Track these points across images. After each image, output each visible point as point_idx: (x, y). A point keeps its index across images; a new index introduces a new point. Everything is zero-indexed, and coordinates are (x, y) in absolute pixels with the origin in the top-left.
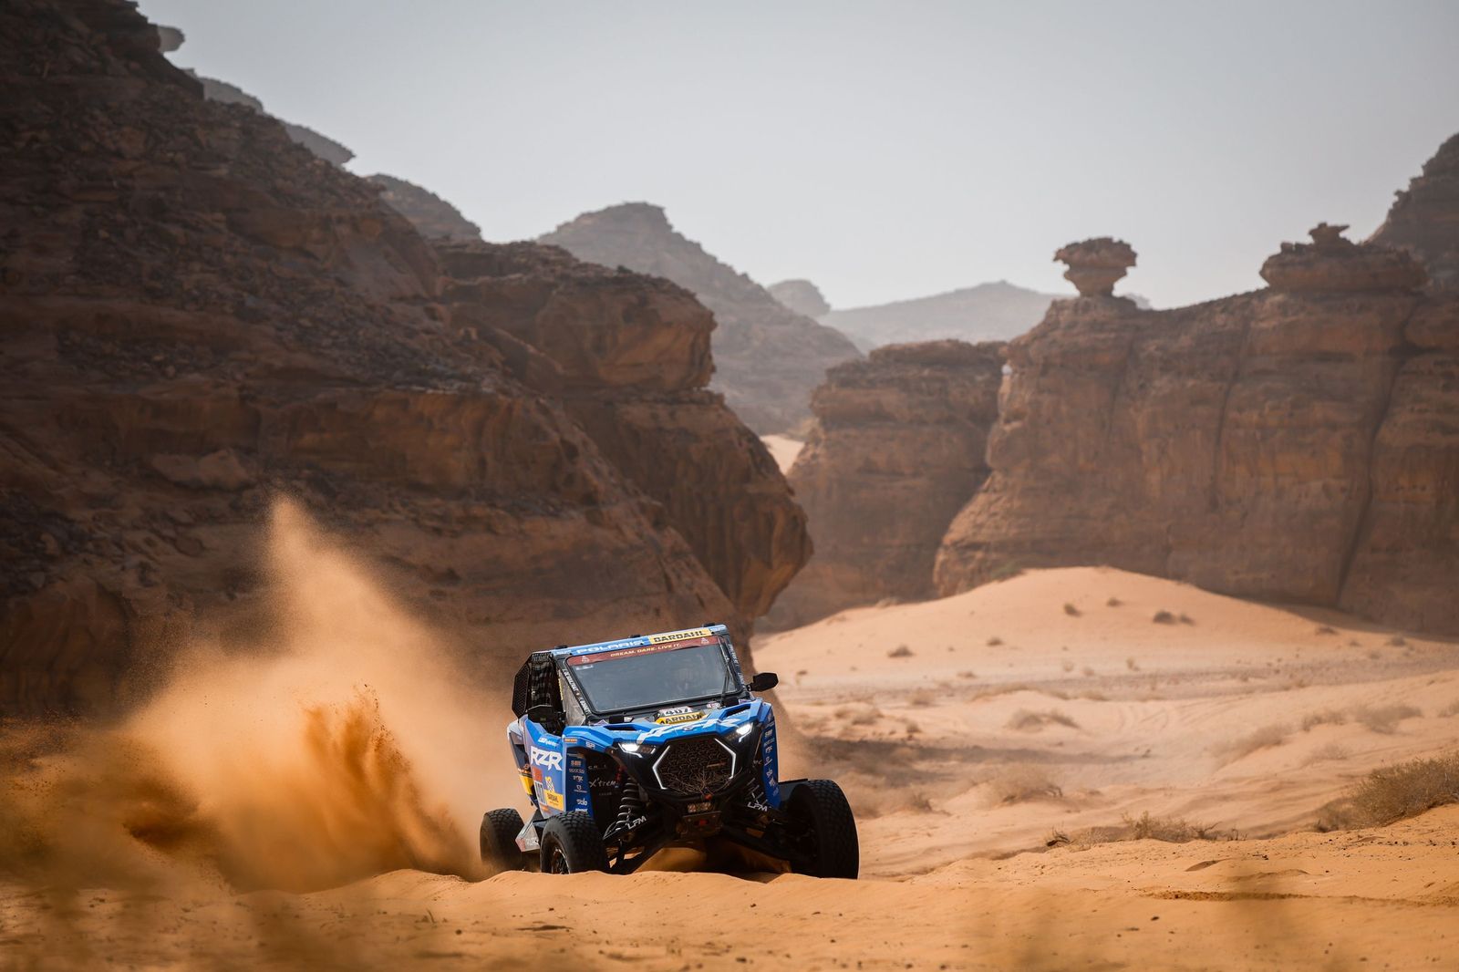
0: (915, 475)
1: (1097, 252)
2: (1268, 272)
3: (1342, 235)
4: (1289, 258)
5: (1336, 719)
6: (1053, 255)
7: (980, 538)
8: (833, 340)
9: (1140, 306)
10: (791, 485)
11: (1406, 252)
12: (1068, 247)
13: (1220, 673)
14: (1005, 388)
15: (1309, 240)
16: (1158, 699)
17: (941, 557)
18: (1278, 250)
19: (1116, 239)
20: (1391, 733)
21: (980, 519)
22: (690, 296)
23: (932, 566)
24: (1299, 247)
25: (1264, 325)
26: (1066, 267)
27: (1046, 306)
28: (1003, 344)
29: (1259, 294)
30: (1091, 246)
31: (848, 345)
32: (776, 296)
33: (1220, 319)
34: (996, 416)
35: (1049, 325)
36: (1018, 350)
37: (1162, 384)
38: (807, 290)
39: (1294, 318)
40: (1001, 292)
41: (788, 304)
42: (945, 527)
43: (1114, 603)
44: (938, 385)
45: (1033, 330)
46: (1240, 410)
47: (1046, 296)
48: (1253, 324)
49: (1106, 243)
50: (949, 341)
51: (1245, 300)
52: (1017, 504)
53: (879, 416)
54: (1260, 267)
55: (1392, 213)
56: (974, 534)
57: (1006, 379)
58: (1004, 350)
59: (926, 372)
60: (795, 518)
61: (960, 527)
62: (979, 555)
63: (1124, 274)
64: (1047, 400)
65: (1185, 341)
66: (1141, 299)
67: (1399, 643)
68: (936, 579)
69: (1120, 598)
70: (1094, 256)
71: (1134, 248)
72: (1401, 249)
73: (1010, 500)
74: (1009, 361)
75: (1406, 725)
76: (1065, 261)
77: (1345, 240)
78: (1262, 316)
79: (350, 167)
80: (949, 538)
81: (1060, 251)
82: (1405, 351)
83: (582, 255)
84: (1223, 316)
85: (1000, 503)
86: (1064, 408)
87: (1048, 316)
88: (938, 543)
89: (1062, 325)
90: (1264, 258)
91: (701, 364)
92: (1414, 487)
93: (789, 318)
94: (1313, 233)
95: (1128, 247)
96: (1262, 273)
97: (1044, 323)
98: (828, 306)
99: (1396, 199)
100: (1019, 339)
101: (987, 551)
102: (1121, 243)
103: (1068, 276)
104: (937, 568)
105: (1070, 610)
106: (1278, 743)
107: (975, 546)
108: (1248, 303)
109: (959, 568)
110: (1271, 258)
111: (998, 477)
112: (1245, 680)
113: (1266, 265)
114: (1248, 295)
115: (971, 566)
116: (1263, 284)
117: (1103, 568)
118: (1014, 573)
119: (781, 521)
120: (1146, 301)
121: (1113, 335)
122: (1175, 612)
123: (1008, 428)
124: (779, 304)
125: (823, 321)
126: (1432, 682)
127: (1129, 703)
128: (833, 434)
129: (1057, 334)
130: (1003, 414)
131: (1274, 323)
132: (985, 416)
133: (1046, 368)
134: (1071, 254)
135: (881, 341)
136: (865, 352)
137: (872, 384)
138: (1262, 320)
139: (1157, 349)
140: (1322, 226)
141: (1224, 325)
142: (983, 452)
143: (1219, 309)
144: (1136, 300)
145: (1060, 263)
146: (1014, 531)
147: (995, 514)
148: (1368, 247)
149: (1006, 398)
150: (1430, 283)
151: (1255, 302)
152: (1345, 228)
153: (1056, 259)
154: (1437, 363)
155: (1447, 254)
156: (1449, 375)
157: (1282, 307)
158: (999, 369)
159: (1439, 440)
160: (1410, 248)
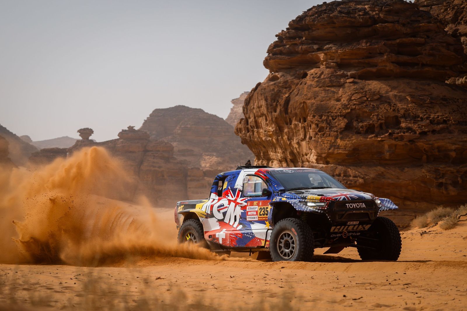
2: (119, 135)
3: (134, 128)
4: (123, 132)
6: (77, 131)
8: (32, 147)
9: (94, 141)
12: (80, 130)
15: (127, 129)
18: (121, 131)
19: (89, 128)
24: (125, 130)
25: (118, 146)
26: (80, 134)
27: (75, 141)
28: (67, 149)
29: (117, 139)
30: (84, 129)
31: (36, 148)
32: (22, 139)
36: (70, 150)
38: (27, 137)
39: (124, 144)
40: (67, 138)
41: (24, 140)
45: (73, 145)
47: (75, 139)
48: (116, 145)
49: (87, 129)
50: (56, 148)
51: (115, 141)
54: (118, 134)
55: (143, 124)
58: (67, 150)
59: (52, 154)
63: (91, 135)
66: (94, 140)
70: (85, 131)
71: (93, 130)
72: (145, 131)
74: (68, 152)
76: (80, 132)
77: (134, 129)
82: (146, 151)
84: (111, 144)
87: (76, 143)
90: (119, 132)
91: (6, 153)
93: (24, 143)
94: (128, 128)
95: (92, 130)
96: (118, 135)
97: (75, 144)
98: (32, 141)
99: (144, 121)
100: (70, 148)
102: (90, 129)
103: (80, 135)
110: (120, 132)
113: (119, 134)
114: (115, 140)
116: (118, 137)
120: (95, 140)
125: (31, 144)
129: (78, 147)
131: (120, 145)
135: (43, 148)
136: (39, 150)
138: (118, 145)
140: (130, 126)
141: (111, 146)
143: (110, 142)
145: (78, 133)
148: (139, 131)
150: (151, 138)
151: (117, 141)
152: (134, 127)
153: (78, 132)
154: (152, 154)
155: (154, 132)
156: (154, 156)
157: (122, 142)
158: (66, 154)
159: (153, 169)
160: (147, 131)
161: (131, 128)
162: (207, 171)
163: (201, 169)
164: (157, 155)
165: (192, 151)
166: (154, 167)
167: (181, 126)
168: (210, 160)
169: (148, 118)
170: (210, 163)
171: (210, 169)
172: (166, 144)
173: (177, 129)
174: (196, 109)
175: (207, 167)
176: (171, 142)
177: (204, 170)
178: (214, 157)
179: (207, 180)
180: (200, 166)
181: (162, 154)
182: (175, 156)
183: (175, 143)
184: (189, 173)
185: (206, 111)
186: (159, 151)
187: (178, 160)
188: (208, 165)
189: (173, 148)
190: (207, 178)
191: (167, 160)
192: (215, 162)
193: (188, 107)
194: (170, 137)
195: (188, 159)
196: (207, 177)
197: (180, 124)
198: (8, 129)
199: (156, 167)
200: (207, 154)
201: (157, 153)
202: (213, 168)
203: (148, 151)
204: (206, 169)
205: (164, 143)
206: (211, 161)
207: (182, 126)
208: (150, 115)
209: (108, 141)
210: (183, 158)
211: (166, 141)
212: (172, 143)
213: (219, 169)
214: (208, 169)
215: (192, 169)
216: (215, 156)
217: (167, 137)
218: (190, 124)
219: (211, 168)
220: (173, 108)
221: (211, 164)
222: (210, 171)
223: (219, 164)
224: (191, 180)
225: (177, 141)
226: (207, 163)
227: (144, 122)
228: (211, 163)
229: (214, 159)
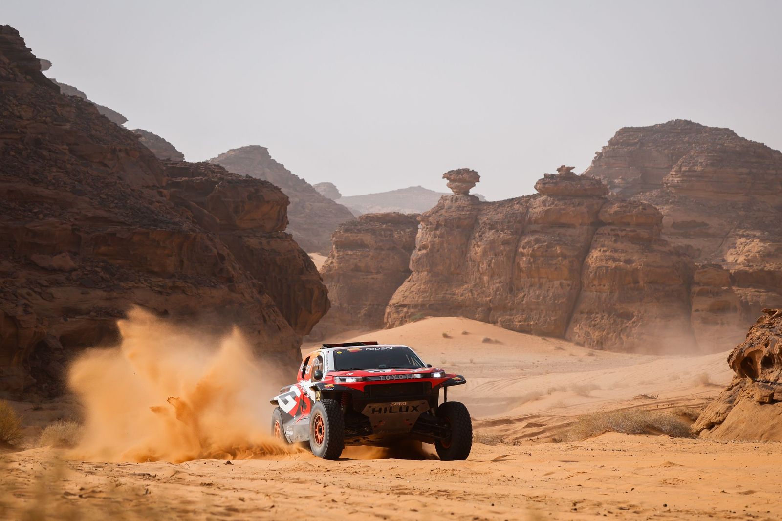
0: (377, 273)
1: (462, 175)
2: (538, 186)
3: (571, 171)
4: (548, 180)
5: (563, 389)
6: (442, 175)
7: (406, 302)
8: (342, 210)
10: (321, 276)
11: (600, 180)
12: (449, 172)
13: (511, 366)
14: (419, 234)
15: (557, 173)
16: (483, 377)
17: (388, 310)
18: (543, 177)
19: (471, 169)
20: (587, 396)
21: (406, 294)
22: (278, 189)
23: (384, 314)
24: (553, 176)
25: (535, 210)
26: (448, 182)
27: (439, 198)
28: (419, 215)
29: (534, 197)
30: (459, 172)
32: (318, 190)
33: (516, 207)
34: (415, 247)
35: (440, 207)
36: (425, 218)
37: (490, 235)
38: (331, 187)
39: (548, 208)
40: (419, 191)
41: (322, 193)
42: (390, 297)
43: (465, 333)
44: (389, 233)
45: (433, 209)
46: (524, 248)
47: (439, 193)
48: (530, 210)
49: (467, 171)
50: (394, 213)
51: (527, 198)
52: (423, 287)
53: (362, 245)
54: (534, 184)
55: (594, 162)
56: (403, 301)
57: (420, 231)
58: (419, 218)
59: (384, 226)
60: (323, 291)
61: (397, 297)
62: (405, 310)
63: (475, 185)
64: (437, 240)
65: (500, 216)
66: (481, 195)
67: (591, 355)
68: (385, 320)
69: (467, 331)
71: (478, 174)
72: (597, 178)
73: (420, 285)
74: (421, 223)
75: (593, 393)
76: (448, 179)
77: (573, 173)
78: (534, 206)
79: (125, 125)
80: (391, 302)
81: (445, 173)
82: (597, 224)
83: (230, 169)
84: (517, 205)
85: (415, 286)
86: (445, 245)
87: (440, 203)
88: (387, 304)
89: (446, 208)
91: (283, 221)
92: (600, 285)
93: (323, 199)
94: (559, 170)
95: (476, 173)
96: (535, 187)
97: (437, 206)
98: (340, 195)
99: (596, 155)
100: (426, 213)
101: (409, 308)
102: (473, 171)
103: (449, 186)
104: (386, 315)
105: (445, 336)
106: (537, 399)
107: (404, 306)
108: (529, 200)
109: (396, 315)
110: (540, 180)
111: (415, 274)
112: (522, 370)
113: (537, 183)
114: (529, 196)
115: (401, 315)
116: (536, 192)
117: (461, 317)
118: (421, 318)
119: (316, 293)
120: (483, 198)
121: (468, 213)
122: (493, 339)
123: (420, 253)
124: (318, 193)
125: (338, 202)
126: (606, 373)
127: (471, 379)
128: (341, 253)
129: (443, 211)
130: (418, 247)
131: (540, 209)
132: (410, 247)
133: (438, 226)
134: (451, 175)
135: (364, 212)
137: (359, 231)
138: (535, 208)
139: (487, 220)
140: (563, 166)
141: (518, 210)
142: (409, 262)
143: (516, 202)
144: (479, 197)
146: (421, 300)
147: (413, 292)
148: (583, 177)
149: (419, 239)
150: (610, 193)
151: (532, 200)
152: (573, 168)
153: (443, 178)
154: (612, 230)
155: (616, 181)
156: (617, 235)
157: (544, 202)
158: (417, 226)
159: (612, 264)
160: (602, 177)
161: (566, 173)
162: (739, 273)
163: (725, 268)
164: (624, 233)
165: (706, 225)
166: (615, 260)
167: (680, 168)
168: (747, 248)
169: (604, 147)
170: (747, 254)
171: (747, 269)
172: (644, 209)
173: (672, 175)
174: (717, 129)
175: (740, 264)
176: (657, 204)
177: (732, 271)
178: (756, 241)
179: (739, 294)
180: (724, 260)
181: (634, 231)
182: (665, 237)
183: (665, 208)
184: (696, 277)
185: (740, 135)
186: (628, 224)
187: (672, 245)
188: (741, 259)
189: (662, 217)
190: (737, 290)
191: (646, 244)
192: (759, 252)
193: (698, 124)
194: (655, 193)
195: (695, 243)
196: (739, 287)
197: (679, 163)
198: (286, 167)
199: (619, 260)
200: (741, 233)
201: (624, 230)
202: (752, 266)
203: (602, 224)
204: (737, 267)
205: (641, 207)
206: (749, 251)
207: (683, 169)
208: (611, 142)
209: (513, 199)
210: (682, 242)
211: (645, 202)
212: (658, 208)
213: (766, 269)
214: (741, 267)
215: (704, 267)
216: (758, 237)
217: (647, 194)
218: (701, 163)
219: (748, 266)
220: (663, 125)
221: (749, 257)
222: (746, 272)
223: (766, 256)
224: (701, 293)
225: (671, 203)
226: (739, 255)
227: (595, 158)
228: (749, 255)
229: (756, 246)
